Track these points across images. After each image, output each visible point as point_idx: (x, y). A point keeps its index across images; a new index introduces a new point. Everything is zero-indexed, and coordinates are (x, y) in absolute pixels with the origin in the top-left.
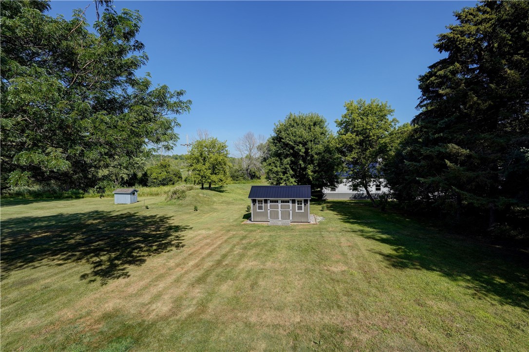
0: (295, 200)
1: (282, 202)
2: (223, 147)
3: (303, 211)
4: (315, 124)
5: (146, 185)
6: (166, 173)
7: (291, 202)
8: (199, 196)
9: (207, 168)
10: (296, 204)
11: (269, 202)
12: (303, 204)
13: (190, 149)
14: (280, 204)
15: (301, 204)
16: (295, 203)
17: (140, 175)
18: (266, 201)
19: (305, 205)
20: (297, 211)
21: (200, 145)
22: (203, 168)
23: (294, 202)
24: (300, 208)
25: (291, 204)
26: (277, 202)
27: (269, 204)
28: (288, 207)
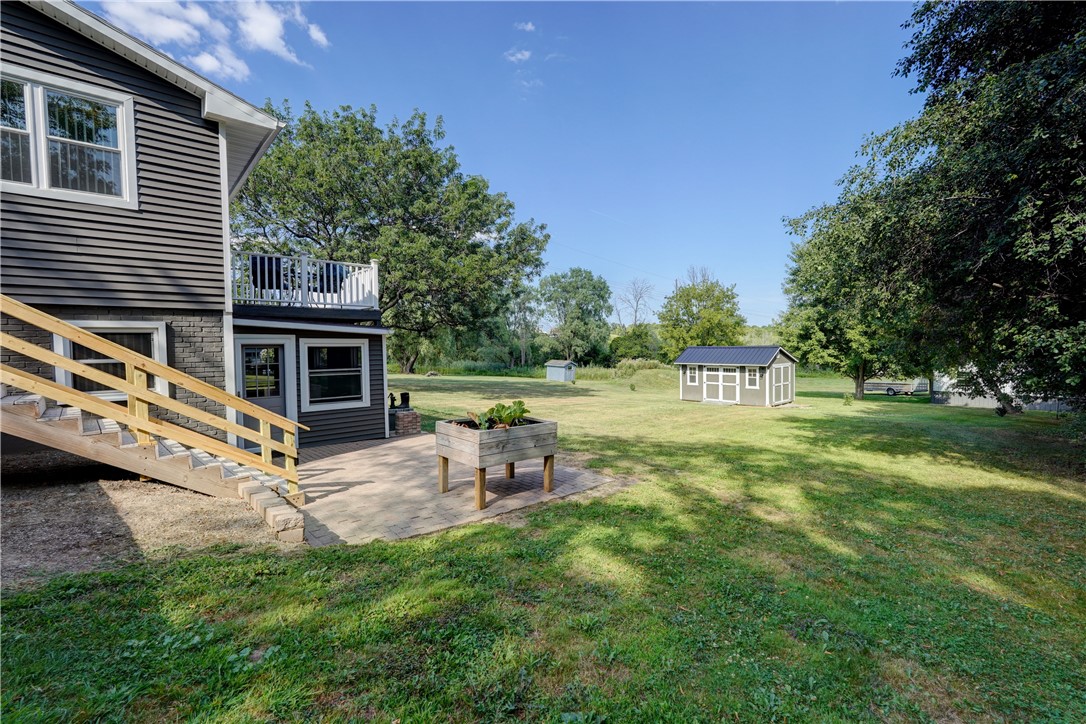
0: (744, 367)
1: (725, 370)
2: (729, 296)
6: (639, 348)
7: (738, 370)
9: (694, 335)
10: (747, 374)
11: (705, 369)
12: (758, 375)
14: (721, 374)
15: (755, 375)
16: (744, 372)
18: (701, 368)
19: (761, 376)
20: (747, 387)
23: (742, 369)
24: (752, 382)
25: (737, 374)
26: (717, 370)
27: (705, 373)
28: (733, 379)
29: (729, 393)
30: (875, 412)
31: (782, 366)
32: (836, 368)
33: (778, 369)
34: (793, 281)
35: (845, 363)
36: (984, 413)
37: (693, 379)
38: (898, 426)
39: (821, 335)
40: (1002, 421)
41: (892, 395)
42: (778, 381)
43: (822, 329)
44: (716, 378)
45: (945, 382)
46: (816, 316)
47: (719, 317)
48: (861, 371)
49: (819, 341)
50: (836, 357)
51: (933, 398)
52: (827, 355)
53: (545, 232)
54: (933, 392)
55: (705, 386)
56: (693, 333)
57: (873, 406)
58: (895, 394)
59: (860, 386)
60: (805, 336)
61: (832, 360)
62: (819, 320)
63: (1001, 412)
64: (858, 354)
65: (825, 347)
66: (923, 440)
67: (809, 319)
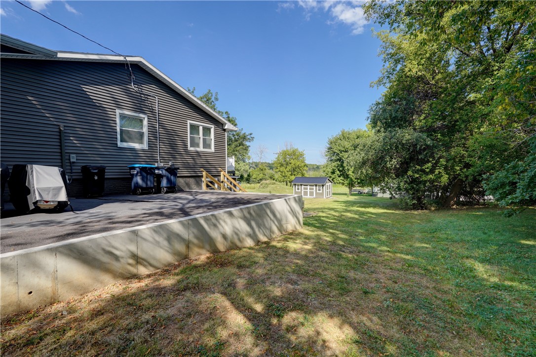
1: (310, 186)
2: (302, 155)
3: (321, 192)
4: (358, 138)
5: (249, 183)
6: (262, 175)
8: (277, 188)
9: (288, 170)
11: (303, 185)
13: (277, 156)
15: (320, 188)
17: (246, 176)
18: (301, 185)
19: (322, 188)
21: (285, 154)
22: (285, 171)
23: (316, 185)
24: (319, 190)
25: (314, 187)
26: (307, 186)
27: (303, 187)
28: (313, 189)
29: (311, 194)
30: (357, 199)
31: (328, 184)
32: (343, 184)
33: (327, 185)
34: (329, 152)
35: (346, 182)
36: (386, 199)
37: (298, 189)
38: (364, 202)
39: (338, 172)
40: (391, 200)
41: (360, 193)
42: (327, 189)
43: (339, 170)
44: (307, 189)
45: (376, 189)
46: (337, 165)
47: (298, 163)
48: (351, 185)
49: (338, 174)
50: (343, 180)
51: (372, 194)
52: (341, 179)
53: (252, 136)
54: (373, 192)
55: (303, 191)
56: (287, 169)
57: (356, 197)
58: (361, 193)
59: (351, 190)
60: (333, 173)
61: (342, 181)
62: (338, 167)
63: (391, 198)
64: (351, 179)
65: (339, 177)
66: (371, 205)
67: (335, 166)
